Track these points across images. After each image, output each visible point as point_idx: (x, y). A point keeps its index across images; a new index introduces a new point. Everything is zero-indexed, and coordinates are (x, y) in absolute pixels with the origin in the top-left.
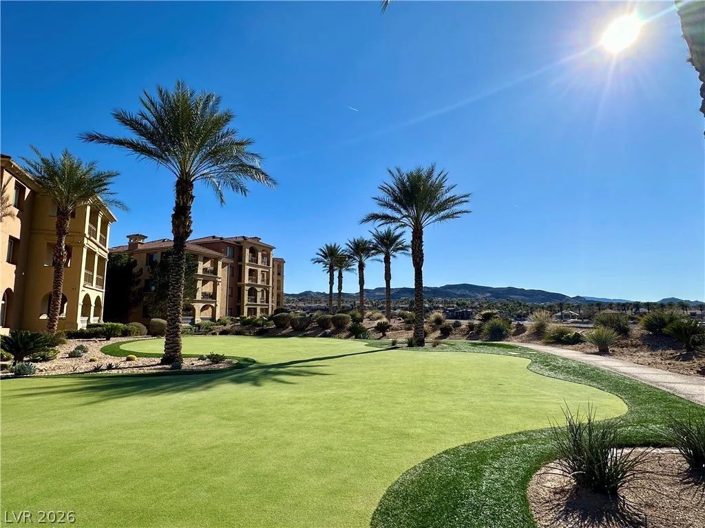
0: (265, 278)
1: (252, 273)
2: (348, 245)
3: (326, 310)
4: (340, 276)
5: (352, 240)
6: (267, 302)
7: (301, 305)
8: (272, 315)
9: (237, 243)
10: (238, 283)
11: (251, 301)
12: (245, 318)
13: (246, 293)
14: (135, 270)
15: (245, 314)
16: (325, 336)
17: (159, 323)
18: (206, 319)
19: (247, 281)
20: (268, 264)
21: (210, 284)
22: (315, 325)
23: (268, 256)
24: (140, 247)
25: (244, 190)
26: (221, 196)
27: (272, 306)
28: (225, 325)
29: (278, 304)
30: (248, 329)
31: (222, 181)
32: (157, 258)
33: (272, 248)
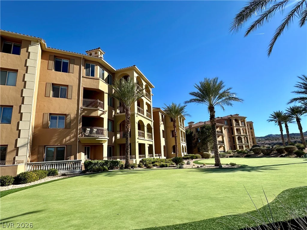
0: (245, 132)
1: (238, 130)
2: (287, 110)
3: (280, 144)
4: (286, 126)
5: (289, 108)
6: (248, 142)
7: (267, 142)
8: (252, 148)
9: (229, 118)
10: (232, 135)
11: (240, 143)
12: (238, 150)
13: (237, 139)
14: (193, 135)
15: (238, 149)
16: (282, 156)
17: (206, 154)
18: (222, 151)
19: (236, 134)
20: (245, 125)
21: (221, 137)
22: (275, 152)
23: (244, 121)
24: (193, 126)
25: (231, 104)
26: (223, 108)
27: (251, 144)
28: (230, 154)
29: (253, 143)
30: (241, 155)
31: (223, 103)
32: (199, 129)
33: (245, 118)
